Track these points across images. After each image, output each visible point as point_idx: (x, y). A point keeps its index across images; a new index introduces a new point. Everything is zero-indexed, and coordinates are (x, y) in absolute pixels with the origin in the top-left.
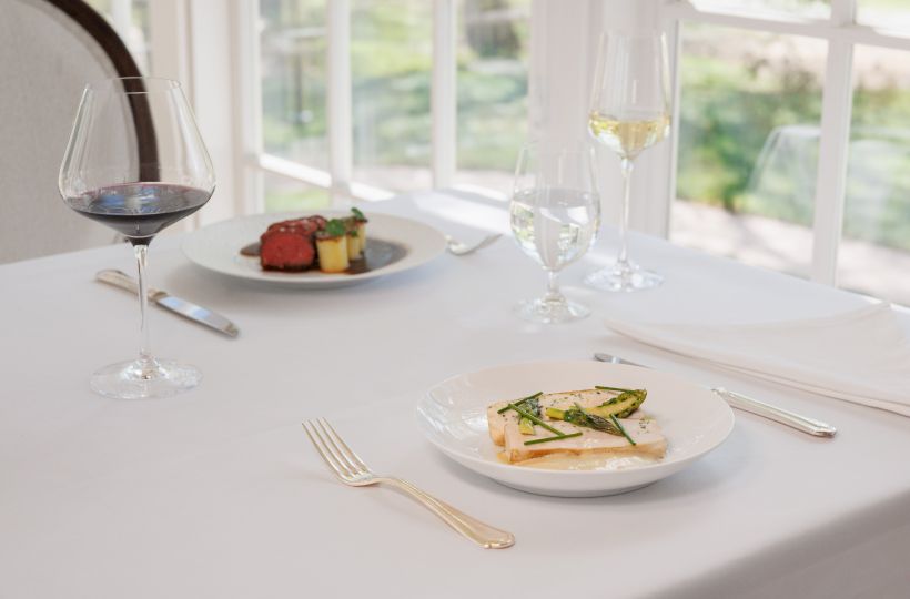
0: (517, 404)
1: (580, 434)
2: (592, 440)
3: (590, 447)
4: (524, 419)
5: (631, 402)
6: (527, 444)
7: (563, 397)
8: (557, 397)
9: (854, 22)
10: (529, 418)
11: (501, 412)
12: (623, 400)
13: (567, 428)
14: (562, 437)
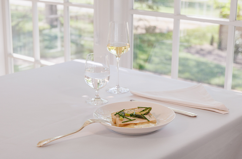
0: (119, 113)
1: (135, 120)
2: (138, 121)
3: (138, 122)
4: (121, 116)
5: (148, 110)
6: (122, 122)
7: (130, 110)
8: (128, 110)
9: (180, 14)
10: (122, 116)
11: (115, 115)
12: (146, 110)
13: (132, 118)
14: (131, 120)
